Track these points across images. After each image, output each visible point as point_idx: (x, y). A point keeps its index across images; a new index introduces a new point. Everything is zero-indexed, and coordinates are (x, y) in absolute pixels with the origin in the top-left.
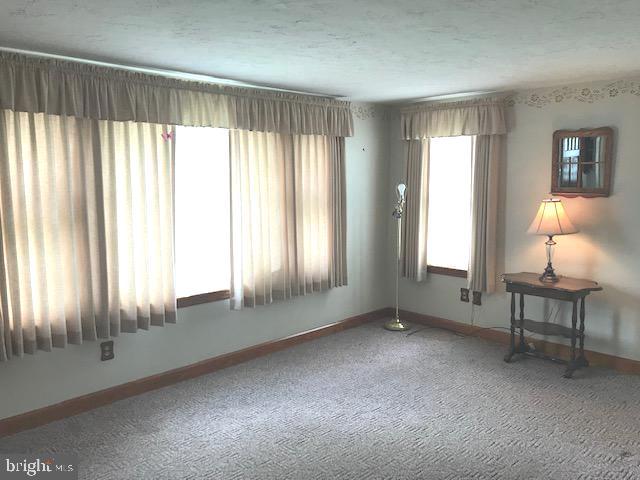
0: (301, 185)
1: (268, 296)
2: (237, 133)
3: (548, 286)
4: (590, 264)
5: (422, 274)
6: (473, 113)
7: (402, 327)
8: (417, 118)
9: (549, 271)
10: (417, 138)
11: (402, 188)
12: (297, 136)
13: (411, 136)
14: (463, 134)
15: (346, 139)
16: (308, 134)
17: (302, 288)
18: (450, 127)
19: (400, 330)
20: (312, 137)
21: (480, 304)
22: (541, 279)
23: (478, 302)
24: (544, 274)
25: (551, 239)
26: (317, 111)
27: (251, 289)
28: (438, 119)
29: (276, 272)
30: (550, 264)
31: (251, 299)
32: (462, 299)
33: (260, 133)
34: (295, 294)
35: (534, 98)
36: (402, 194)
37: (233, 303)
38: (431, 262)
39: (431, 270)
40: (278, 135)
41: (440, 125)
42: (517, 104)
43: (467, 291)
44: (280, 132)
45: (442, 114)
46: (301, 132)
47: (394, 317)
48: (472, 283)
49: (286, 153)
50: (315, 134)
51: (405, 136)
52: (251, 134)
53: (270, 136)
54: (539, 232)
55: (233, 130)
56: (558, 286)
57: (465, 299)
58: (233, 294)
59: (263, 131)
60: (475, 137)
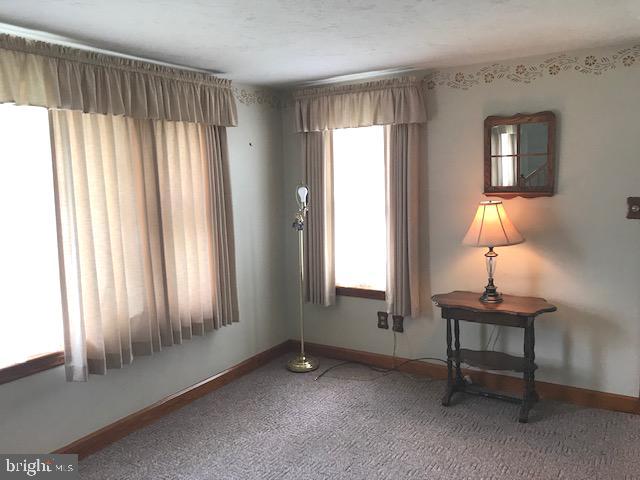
0: (167, 191)
1: (125, 353)
2: (63, 116)
3: (489, 308)
4: (534, 278)
5: (331, 297)
6: (386, 96)
7: (308, 366)
8: (315, 104)
9: (491, 290)
10: (317, 130)
11: (303, 192)
12: (159, 124)
13: (309, 128)
14: (375, 123)
15: (228, 130)
16: (175, 119)
17: (176, 334)
18: (357, 114)
19: (307, 371)
20: (180, 125)
21: (402, 331)
22: (481, 300)
23: (399, 328)
24: (485, 294)
25: (491, 249)
26: (186, 92)
27: (97, 346)
28: (342, 105)
29: (135, 317)
30: (491, 281)
31: (100, 362)
32: (380, 326)
33: (101, 117)
34: (166, 343)
35: (459, 77)
36: (304, 200)
37: (70, 372)
38: (341, 282)
39: (341, 292)
40: (130, 122)
41: (345, 112)
42: (437, 87)
43: (386, 315)
44: (132, 116)
45: (347, 99)
46: (165, 117)
47: (300, 356)
48: (393, 305)
49: (145, 146)
50: (185, 120)
51: (302, 128)
52: (87, 118)
53: (117, 120)
54: (481, 243)
55: (55, 110)
56: (502, 308)
57: (383, 325)
58: (70, 358)
59: (106, 114)
60: (388, 127)
